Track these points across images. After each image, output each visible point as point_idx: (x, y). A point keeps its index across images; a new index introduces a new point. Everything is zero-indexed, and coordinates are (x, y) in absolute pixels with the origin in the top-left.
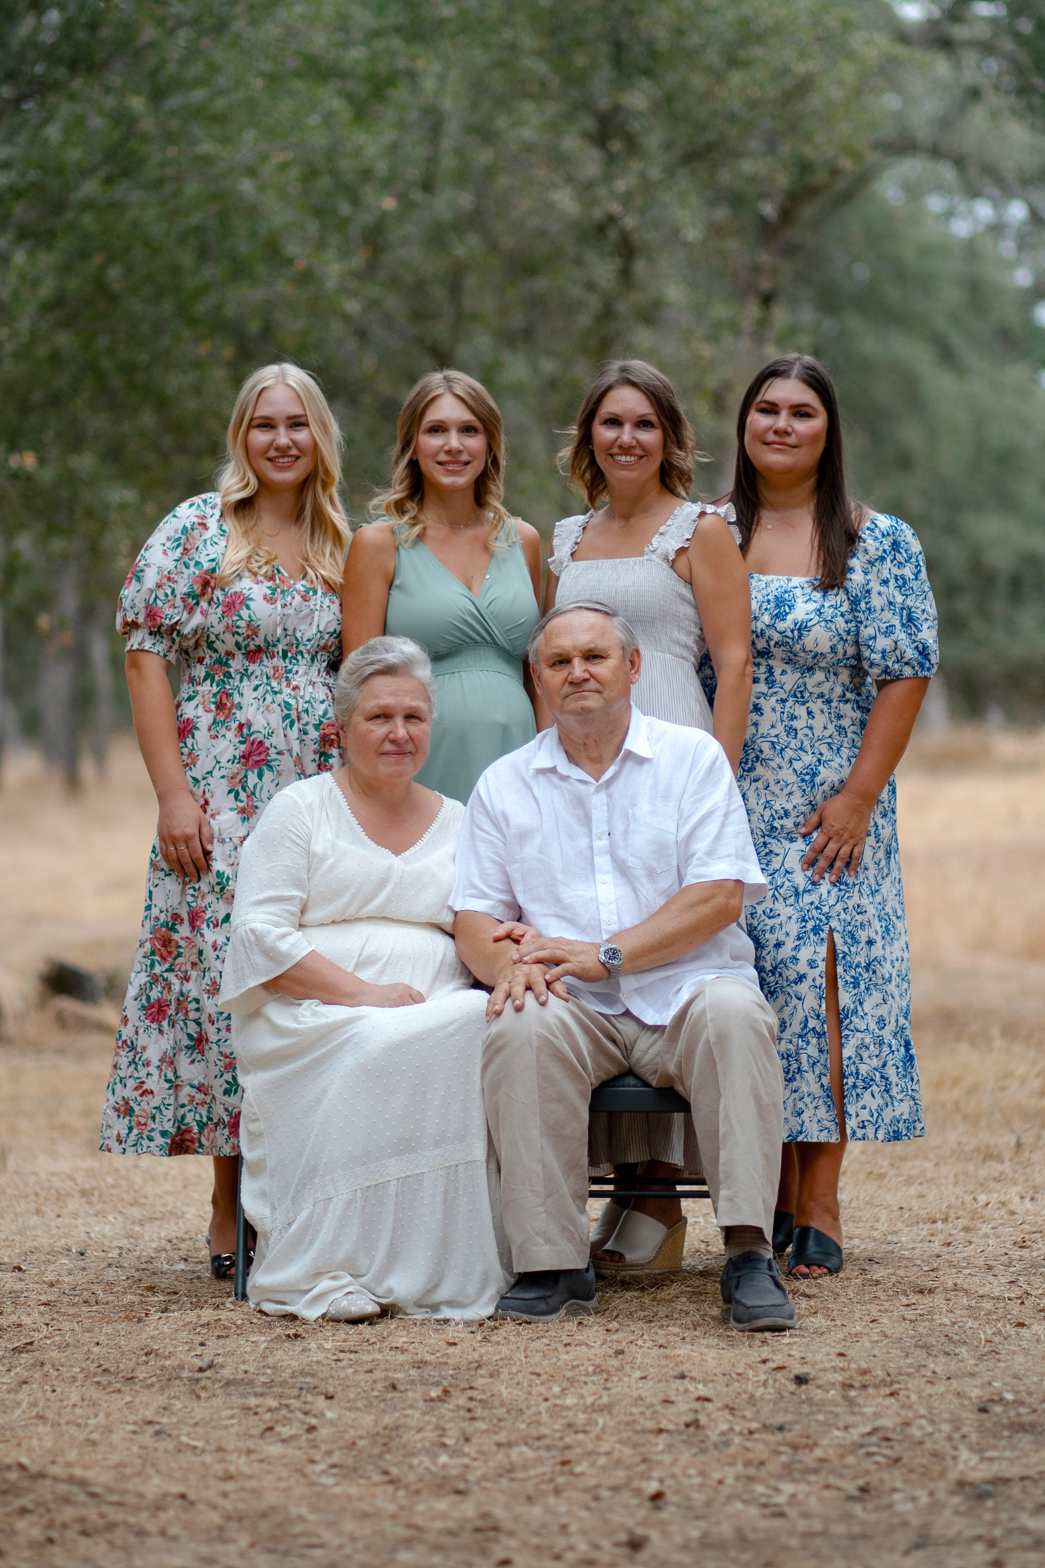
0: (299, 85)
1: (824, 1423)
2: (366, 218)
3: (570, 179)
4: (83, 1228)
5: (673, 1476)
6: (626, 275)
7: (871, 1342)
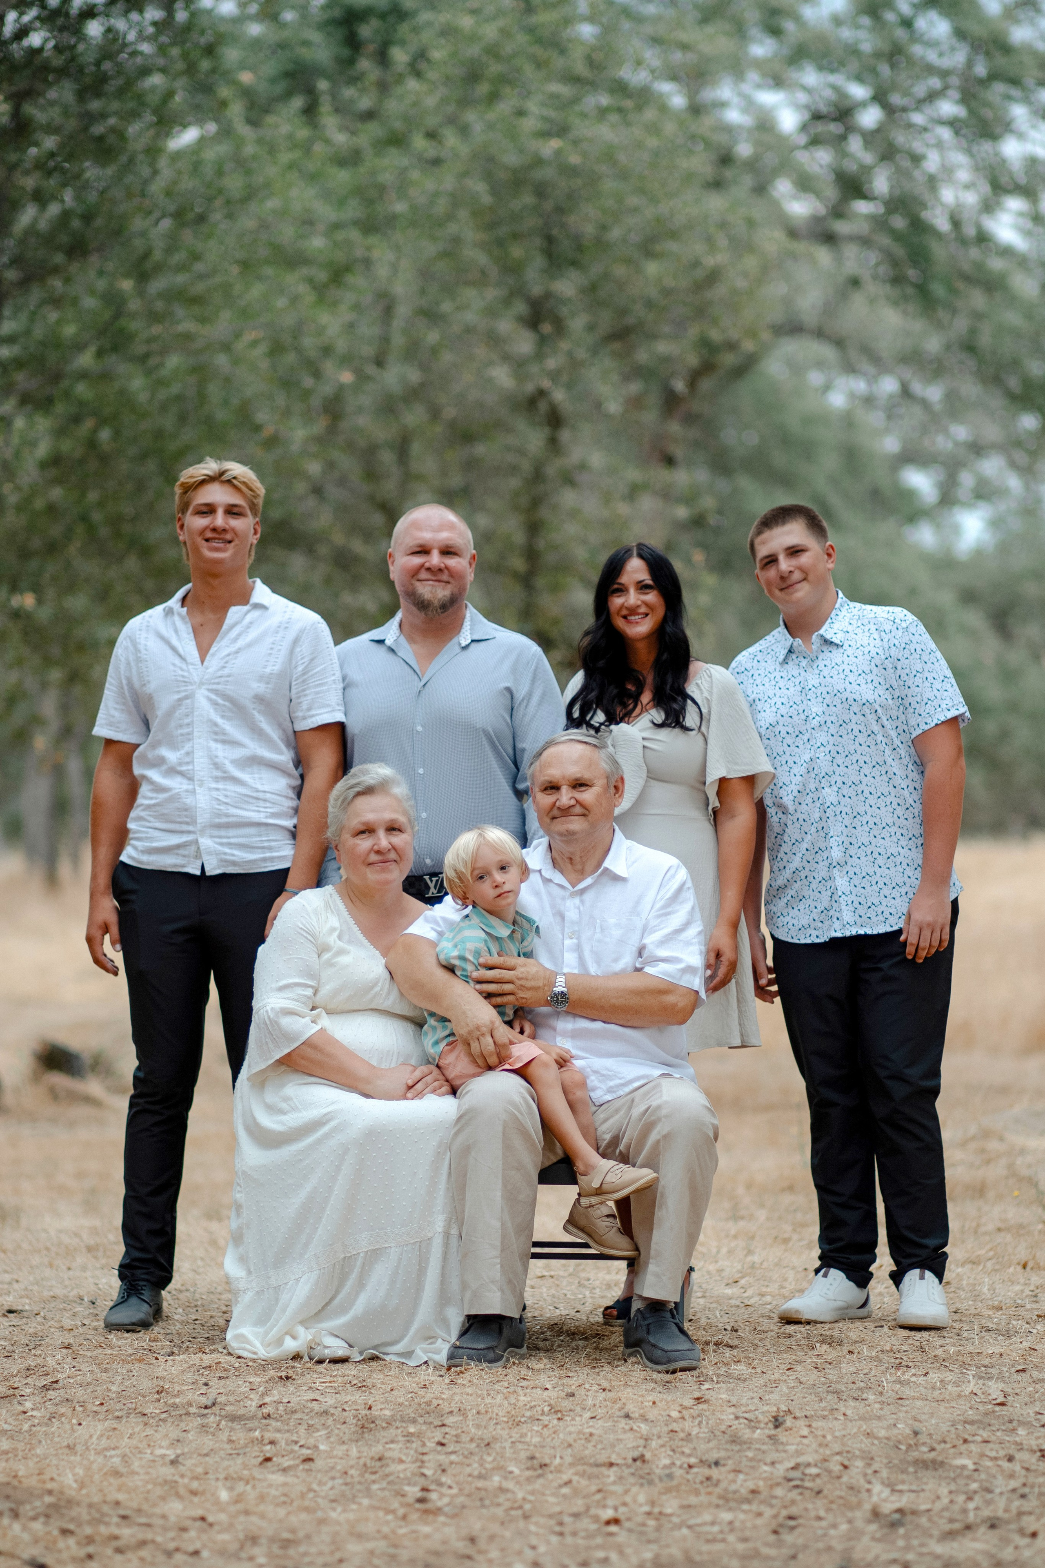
0: (269, 271)
1: (751, 1460)
2: (327, 390)
3: (506, 358)
4: (91, 1280)
5: (625, 1504)
6: (553, 443)
7: (788, 1388)
